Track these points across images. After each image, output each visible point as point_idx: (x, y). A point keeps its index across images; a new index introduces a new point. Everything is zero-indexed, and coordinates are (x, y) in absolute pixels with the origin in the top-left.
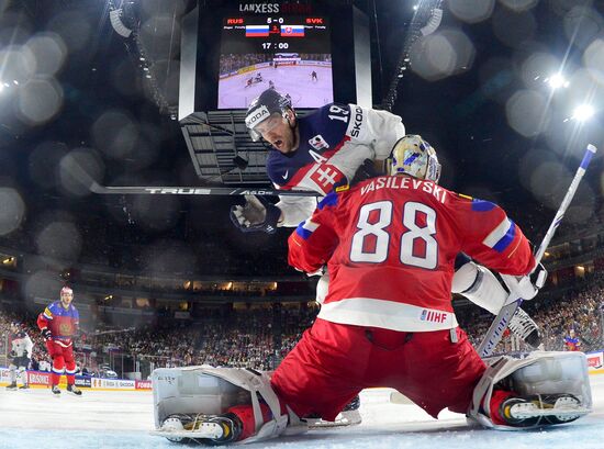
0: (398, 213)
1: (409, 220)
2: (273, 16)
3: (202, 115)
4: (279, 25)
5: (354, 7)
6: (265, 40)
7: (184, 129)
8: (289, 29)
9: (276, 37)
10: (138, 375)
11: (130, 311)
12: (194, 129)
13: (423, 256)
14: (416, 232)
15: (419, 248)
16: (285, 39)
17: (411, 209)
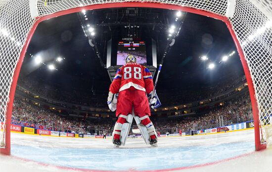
0: (133, 69)
1: (135, 70)
2: (131, 41)
3: (113, 67)
4: (132, 43)
5: (152, 39)
6: (129, 47)
7: (108, 71)
8: (135, 45)
9: (132, 46)
10: (96, 134)
11: (94, 118)
12: (111, 70)
13: (138, 77)
14: (136, 72)
15: (138, 75)
16: (134, 47)
17: (135, 68)
